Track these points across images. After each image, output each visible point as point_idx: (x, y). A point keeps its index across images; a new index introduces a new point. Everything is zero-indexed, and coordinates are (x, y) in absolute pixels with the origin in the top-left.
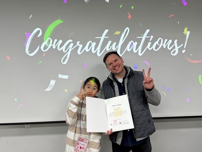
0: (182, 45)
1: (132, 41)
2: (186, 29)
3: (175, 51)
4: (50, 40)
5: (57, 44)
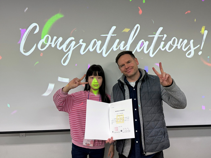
0: (199, 46)
1: (143, 40)
2: (203, 29)
3: (191, 52)
4: (48, 37)
5: (56, 42)
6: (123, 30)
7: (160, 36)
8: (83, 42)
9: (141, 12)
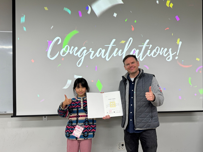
0: (176, 52)
1: (135, 49)
2: (178, 40)
3: (170, 57)
4: (68, 47)
5: (73, 50)
6: (121, 42)
7: (147, 46)
8: (92, 50)
9: (133, 29)
